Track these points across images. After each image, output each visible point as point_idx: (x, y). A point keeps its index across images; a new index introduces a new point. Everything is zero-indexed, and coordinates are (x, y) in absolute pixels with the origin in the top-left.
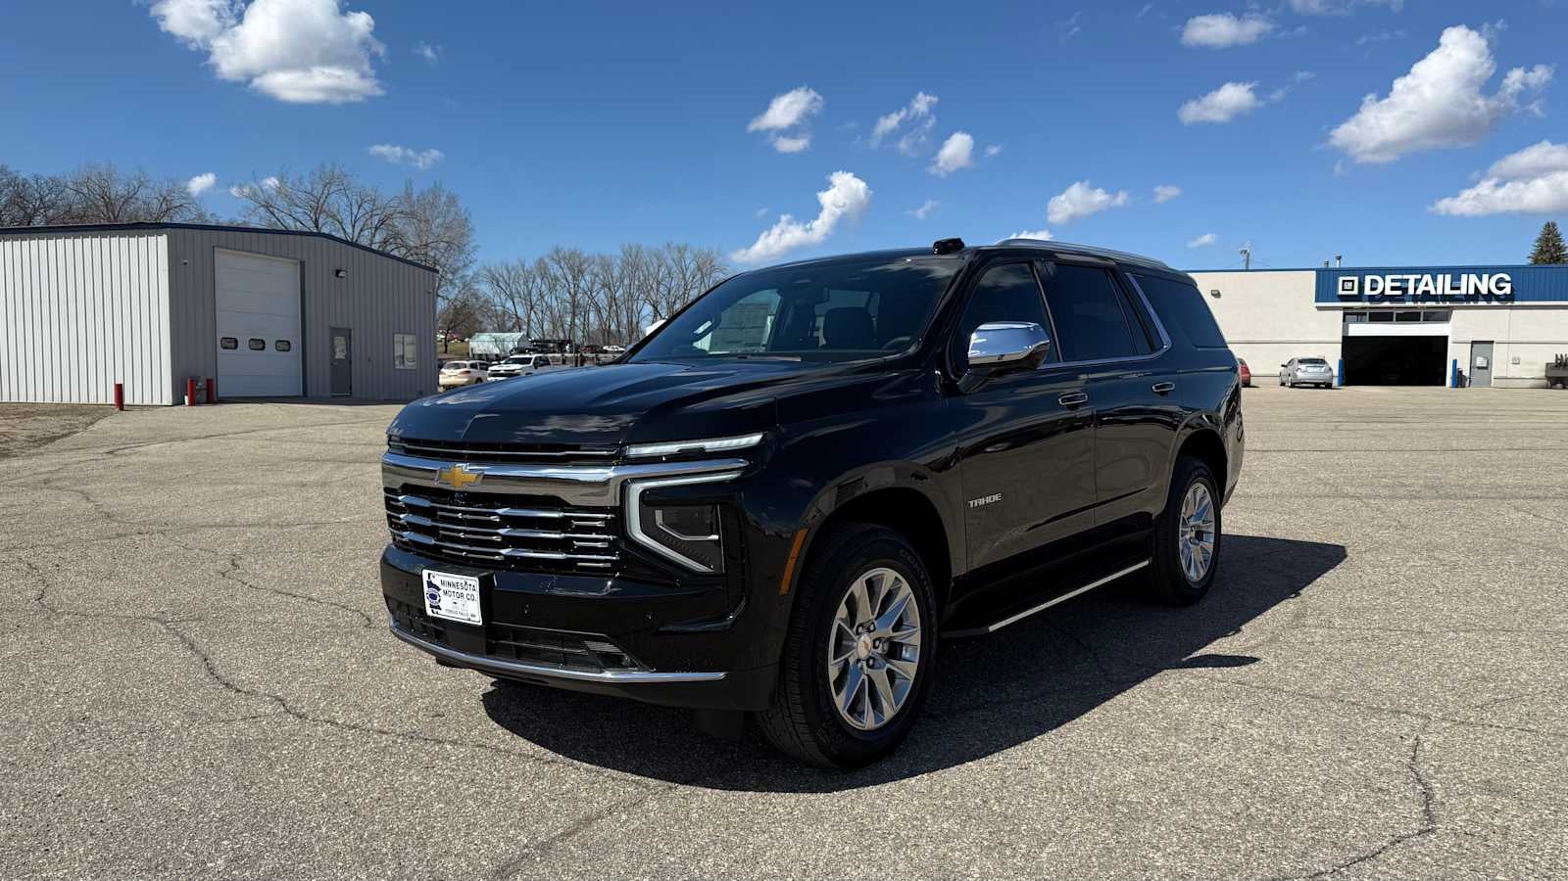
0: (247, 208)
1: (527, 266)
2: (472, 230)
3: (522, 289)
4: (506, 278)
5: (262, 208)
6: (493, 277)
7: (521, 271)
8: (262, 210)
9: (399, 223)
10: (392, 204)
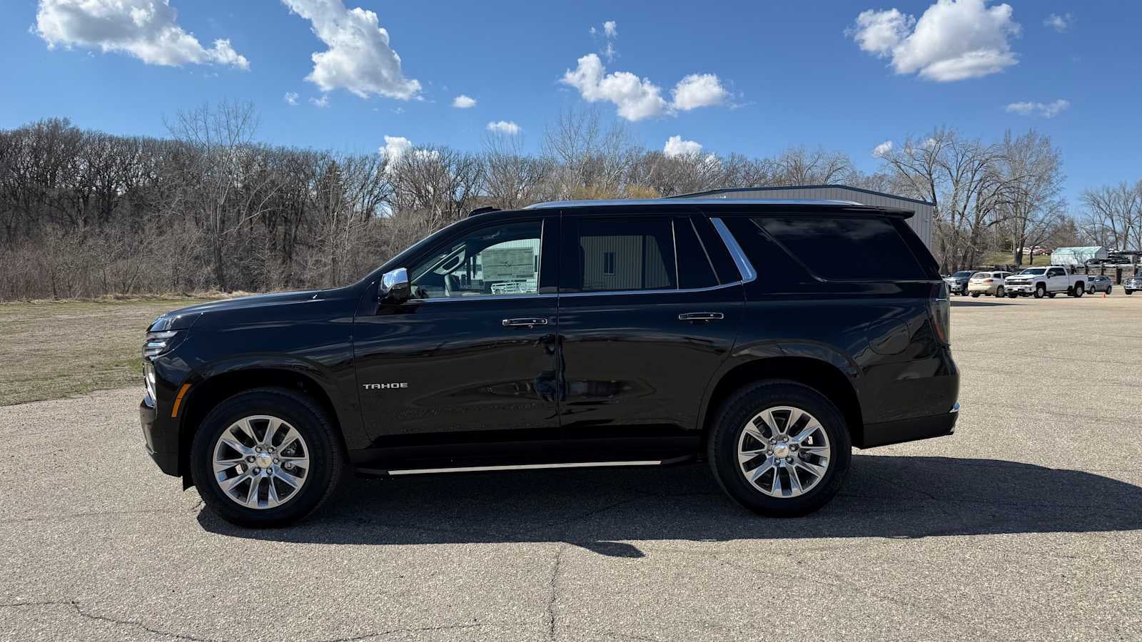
0: (882, 165)
1: (1128, 189)
2: (1061, 164)
3: (1121, 209)
4: (1107, 200)
5: (892, 164)
6: (1094, 200)
7: (1122, 194)
8: (892, 165)
9: (997, 165)
10: (990, 150)
